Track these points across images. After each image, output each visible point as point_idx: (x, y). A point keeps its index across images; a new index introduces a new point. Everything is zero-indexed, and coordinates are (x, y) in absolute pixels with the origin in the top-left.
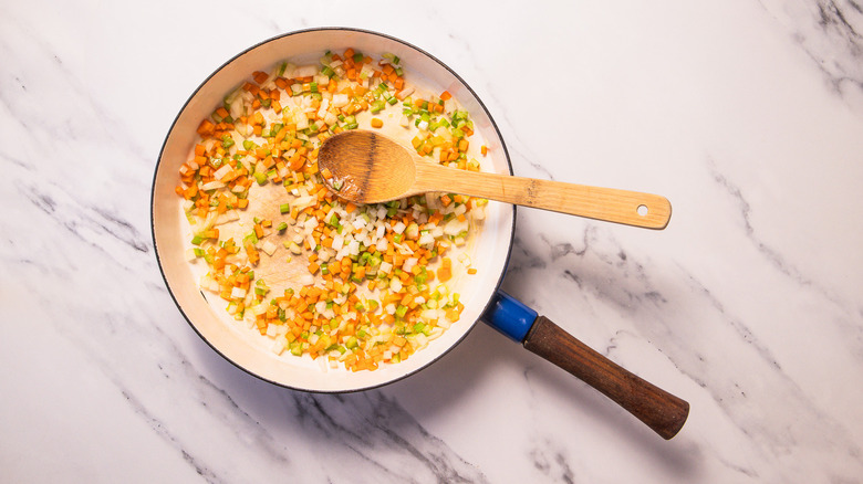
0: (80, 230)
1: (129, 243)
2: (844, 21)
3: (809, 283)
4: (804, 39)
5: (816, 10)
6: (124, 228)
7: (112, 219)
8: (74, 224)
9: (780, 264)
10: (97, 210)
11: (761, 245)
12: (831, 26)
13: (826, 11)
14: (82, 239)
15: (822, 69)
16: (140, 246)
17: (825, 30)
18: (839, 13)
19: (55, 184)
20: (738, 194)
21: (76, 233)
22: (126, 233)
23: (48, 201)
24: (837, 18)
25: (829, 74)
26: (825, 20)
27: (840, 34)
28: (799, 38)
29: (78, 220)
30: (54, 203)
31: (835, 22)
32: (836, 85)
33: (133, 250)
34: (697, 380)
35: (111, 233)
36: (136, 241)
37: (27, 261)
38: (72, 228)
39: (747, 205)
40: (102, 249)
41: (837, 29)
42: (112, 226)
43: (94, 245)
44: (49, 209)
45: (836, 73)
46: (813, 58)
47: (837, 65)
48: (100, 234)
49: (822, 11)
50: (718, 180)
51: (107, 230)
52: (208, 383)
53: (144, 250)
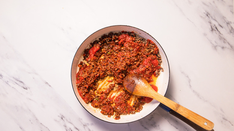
0: (9, 83)
1: (22, 87)
2: (218, 30)
3: (207, 101)
4: (206, 35)
5: (210, 27)
6: (21, 83)
7: (18, 81)
8: (8, 81)
9: (199, 96)
10: (14, 78)
11: (194, 91)
12: (214, 31)
13: (213, 27)
14: (10, 86)
15: (211, 43)
16: (25, 88)
17: (212, 32)
18: (216, 28)
19: (3, 71)
20: (188, 77)
21: (8, 84)
22: (21, 84)
24: (216, 29)
25: (213, 44)
26: (212, 30)
27: (217, 34)
28: (205, 35)
29: (9, 81)
30: (2, 76)
31: (215, 30)
32: (215, 47)
33: (23, 89)
34: (175, 127)
35: (18, 84)
36: (24, 87)
38: (7, 83)
39: (190, 80)
40: (15, 89)
41: (216, 32)
42: (18, 82)
43: (13, 87)
45: (215, 44)
46: (209, 40)
47: (216, 42)
48: (15, 84)
49: (212, 27)
50: (182, 73)
51: (16, 83)
52: (43, 125)
53: (26, 89)
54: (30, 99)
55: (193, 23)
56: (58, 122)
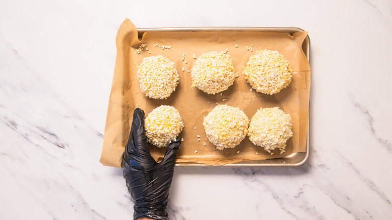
0: (30, 138)
1: (55, 144)
6: (52, 136)
7: (46, 132)
8: (27, 135)
9: (390, 149)
10: (38, 127)
11: (380, 139)
14: (31, 142)
16: (60, 145)
19: (17, 115)
20: (367, 113)
21: (28, 139)
22: (53, 139)
23: (13, 124)
29: (29, 133)
30: (17, 125)
33: (57, 147)
34: (346, 210)
35: (46, 139)
36: (59, 143)
37: (4, 154)
38: (26, 137)
39: (372, 118)
40: (41, 147)
42: (46, 135)
43: (37, 145)
44: (14, 128)
48: (40, 139)
50: (356, 106)
51: (44, 138)
52: (97, 213)
53: (63, 147)
54: (71, 166)
55: (375, 7)
56: (125, 206)
